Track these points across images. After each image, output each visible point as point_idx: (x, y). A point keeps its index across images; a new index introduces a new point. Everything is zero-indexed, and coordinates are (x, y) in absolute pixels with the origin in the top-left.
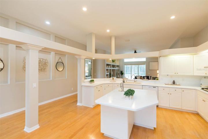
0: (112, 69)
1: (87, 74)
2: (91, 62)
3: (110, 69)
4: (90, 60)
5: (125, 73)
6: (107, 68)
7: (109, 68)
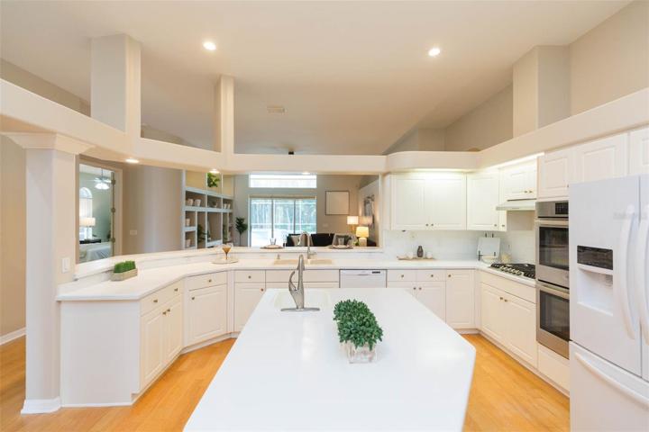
0: (208, 213)
1: (87, 234)
2: (114, 182)
3: (199, 213)
4: (108, 173)
5: (253, 224)
6: (190, 209)
7: (197, 209)
